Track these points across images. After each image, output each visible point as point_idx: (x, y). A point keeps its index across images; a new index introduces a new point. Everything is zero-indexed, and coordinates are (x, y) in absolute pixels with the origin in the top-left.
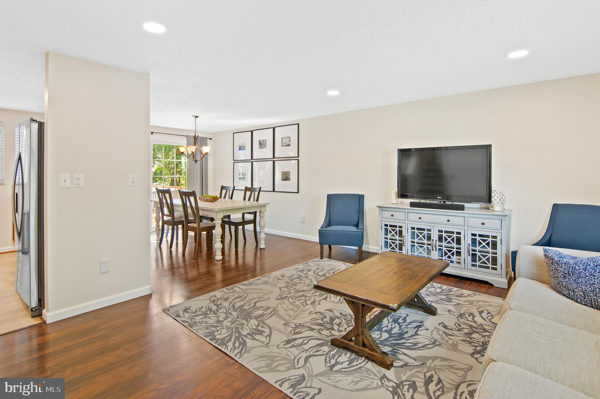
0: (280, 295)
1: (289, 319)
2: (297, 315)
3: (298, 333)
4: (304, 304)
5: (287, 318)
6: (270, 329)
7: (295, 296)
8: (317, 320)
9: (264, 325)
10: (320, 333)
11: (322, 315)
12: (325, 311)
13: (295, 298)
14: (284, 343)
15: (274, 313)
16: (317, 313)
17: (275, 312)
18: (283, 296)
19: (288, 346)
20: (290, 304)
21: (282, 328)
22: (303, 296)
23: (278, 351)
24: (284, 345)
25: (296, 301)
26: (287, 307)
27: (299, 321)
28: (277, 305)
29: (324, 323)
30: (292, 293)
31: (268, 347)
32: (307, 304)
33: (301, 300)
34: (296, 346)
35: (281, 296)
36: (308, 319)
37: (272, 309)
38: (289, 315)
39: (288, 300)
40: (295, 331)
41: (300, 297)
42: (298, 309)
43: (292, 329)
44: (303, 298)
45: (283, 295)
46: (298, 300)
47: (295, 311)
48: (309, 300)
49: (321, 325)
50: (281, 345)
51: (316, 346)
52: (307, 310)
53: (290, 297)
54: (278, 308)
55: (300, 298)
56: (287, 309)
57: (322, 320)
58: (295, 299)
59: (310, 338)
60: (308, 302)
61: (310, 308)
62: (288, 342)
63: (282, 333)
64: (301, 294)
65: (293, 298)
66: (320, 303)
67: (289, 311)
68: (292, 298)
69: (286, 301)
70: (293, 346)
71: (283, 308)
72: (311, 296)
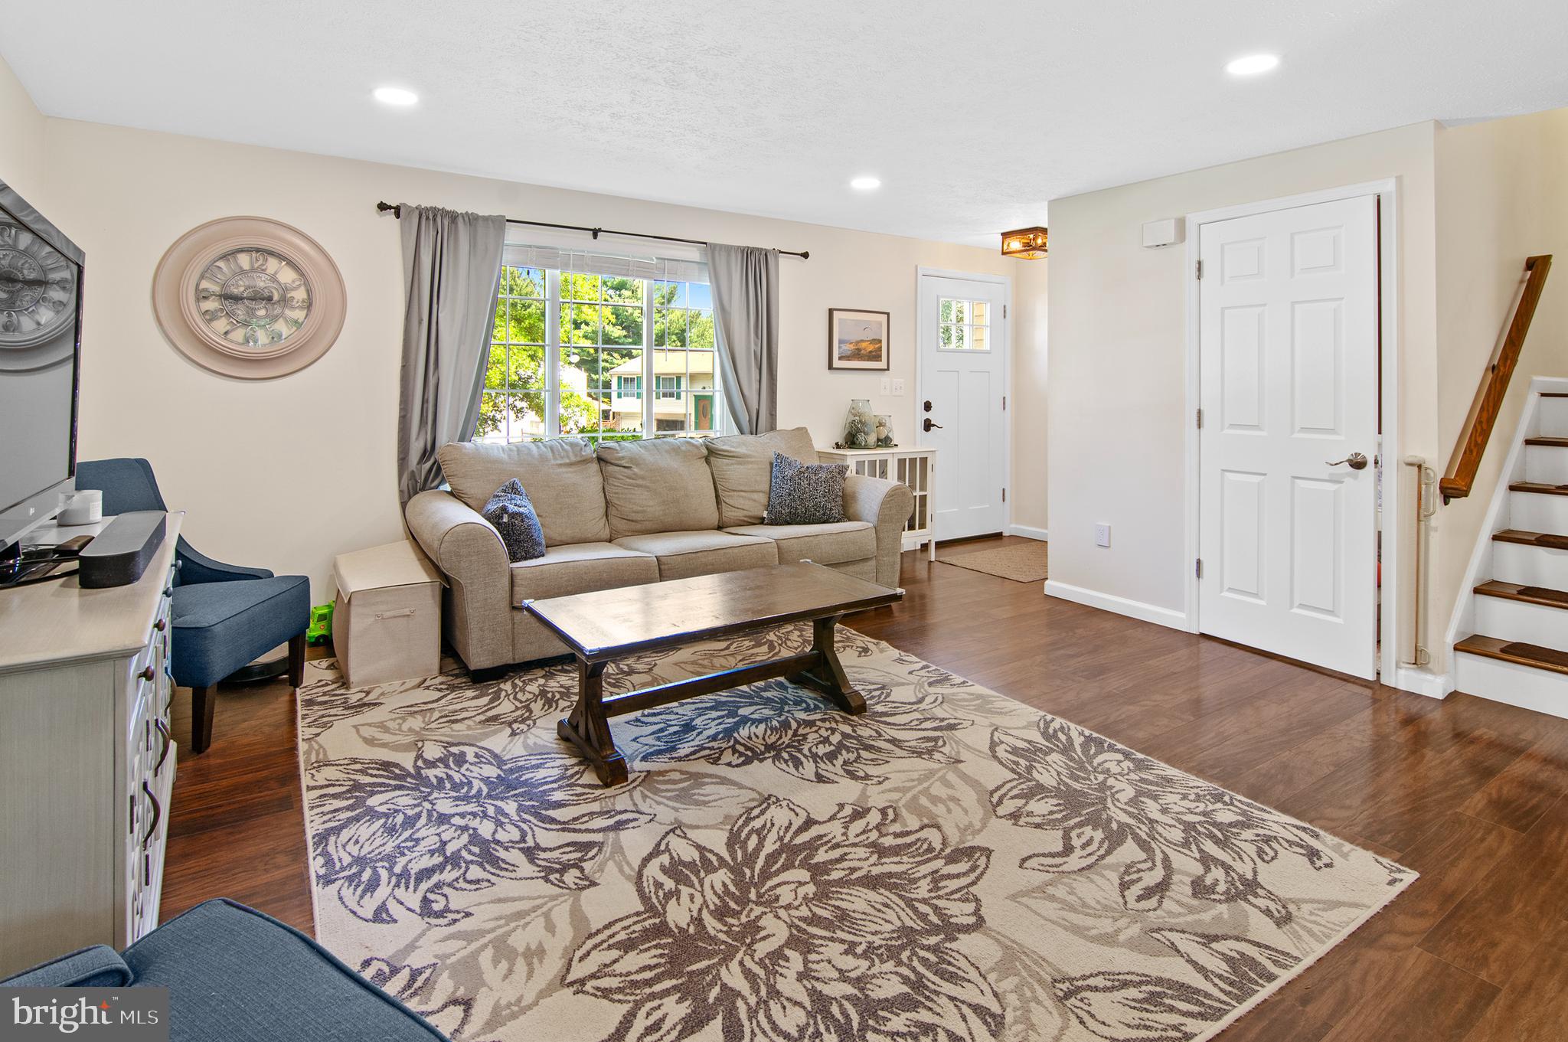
0: (978, 871)
1: (945, 774)
2: (920, 781)
3: (928, 739)
4: (891, 816)
5: (951, 777)
6: (997, 757)
7: (918, 859)
8: (872, 760)
9: (1014, 767)
10: (877, 732)
11: (852, 769)
12: (836, 778)
13: (919, 844)
14: (959, 727)
15: (992, 793)
16: (862, 778)
17: (992, 800)
18: (962, 867)
19: (952, 721)
20: (939, 819)
21: (964, 755)
22: (882, 852)
23: (972, 717)
24: (960, 724)
25: (917, 831)
26: (949, 811)
27: (921, 765)
28: (984, 824)
29: (857, 749)
30: (925, 877)
31: (992, 724)
32: (883, 812)
33: (897, 835)
34: (937, 719)
35: (973, 869)
36: (895, 764)
37: (1001, 811)
38: (948, 785)
39: (945, 843)
40: (933, 743)
41: (896, 851)
42: (915, 798)
43: (940, 750)
44: (888, 841)
45: (964, 874)
46: (908, 833)
47: (926, 792)
48: (870, 827)
49: (868, 748)
50: (966, 724)
51: (895, 714)
52: (890, 790)
53: (936, 857)
54: (980, 813)
55: (900, 841)
56: (951, 805)
57: (859, 757)
58: (918, 840)
59: (904, 727)
60: (874, 818)
61: (877, 798)
62: (952, 727)
63: (966, 745)
64: (890, 866)
65: (925, 846)
66: (837, 808)
67: (944, 796)
68: (930, 849)
69: (954, 839)
70: (942, 720)
71: (966, 812)
72: (855, 845)
